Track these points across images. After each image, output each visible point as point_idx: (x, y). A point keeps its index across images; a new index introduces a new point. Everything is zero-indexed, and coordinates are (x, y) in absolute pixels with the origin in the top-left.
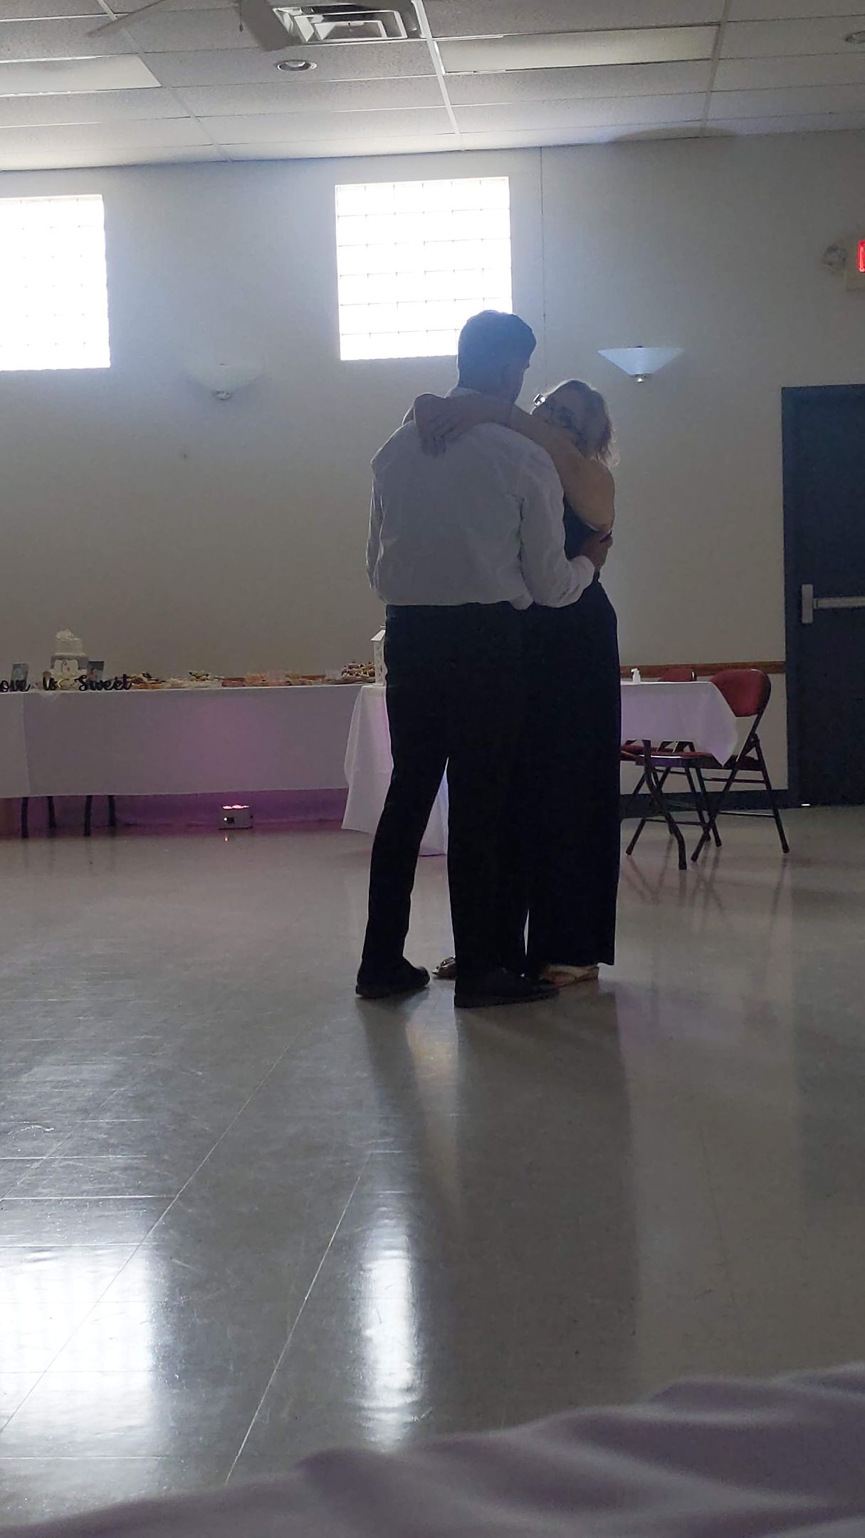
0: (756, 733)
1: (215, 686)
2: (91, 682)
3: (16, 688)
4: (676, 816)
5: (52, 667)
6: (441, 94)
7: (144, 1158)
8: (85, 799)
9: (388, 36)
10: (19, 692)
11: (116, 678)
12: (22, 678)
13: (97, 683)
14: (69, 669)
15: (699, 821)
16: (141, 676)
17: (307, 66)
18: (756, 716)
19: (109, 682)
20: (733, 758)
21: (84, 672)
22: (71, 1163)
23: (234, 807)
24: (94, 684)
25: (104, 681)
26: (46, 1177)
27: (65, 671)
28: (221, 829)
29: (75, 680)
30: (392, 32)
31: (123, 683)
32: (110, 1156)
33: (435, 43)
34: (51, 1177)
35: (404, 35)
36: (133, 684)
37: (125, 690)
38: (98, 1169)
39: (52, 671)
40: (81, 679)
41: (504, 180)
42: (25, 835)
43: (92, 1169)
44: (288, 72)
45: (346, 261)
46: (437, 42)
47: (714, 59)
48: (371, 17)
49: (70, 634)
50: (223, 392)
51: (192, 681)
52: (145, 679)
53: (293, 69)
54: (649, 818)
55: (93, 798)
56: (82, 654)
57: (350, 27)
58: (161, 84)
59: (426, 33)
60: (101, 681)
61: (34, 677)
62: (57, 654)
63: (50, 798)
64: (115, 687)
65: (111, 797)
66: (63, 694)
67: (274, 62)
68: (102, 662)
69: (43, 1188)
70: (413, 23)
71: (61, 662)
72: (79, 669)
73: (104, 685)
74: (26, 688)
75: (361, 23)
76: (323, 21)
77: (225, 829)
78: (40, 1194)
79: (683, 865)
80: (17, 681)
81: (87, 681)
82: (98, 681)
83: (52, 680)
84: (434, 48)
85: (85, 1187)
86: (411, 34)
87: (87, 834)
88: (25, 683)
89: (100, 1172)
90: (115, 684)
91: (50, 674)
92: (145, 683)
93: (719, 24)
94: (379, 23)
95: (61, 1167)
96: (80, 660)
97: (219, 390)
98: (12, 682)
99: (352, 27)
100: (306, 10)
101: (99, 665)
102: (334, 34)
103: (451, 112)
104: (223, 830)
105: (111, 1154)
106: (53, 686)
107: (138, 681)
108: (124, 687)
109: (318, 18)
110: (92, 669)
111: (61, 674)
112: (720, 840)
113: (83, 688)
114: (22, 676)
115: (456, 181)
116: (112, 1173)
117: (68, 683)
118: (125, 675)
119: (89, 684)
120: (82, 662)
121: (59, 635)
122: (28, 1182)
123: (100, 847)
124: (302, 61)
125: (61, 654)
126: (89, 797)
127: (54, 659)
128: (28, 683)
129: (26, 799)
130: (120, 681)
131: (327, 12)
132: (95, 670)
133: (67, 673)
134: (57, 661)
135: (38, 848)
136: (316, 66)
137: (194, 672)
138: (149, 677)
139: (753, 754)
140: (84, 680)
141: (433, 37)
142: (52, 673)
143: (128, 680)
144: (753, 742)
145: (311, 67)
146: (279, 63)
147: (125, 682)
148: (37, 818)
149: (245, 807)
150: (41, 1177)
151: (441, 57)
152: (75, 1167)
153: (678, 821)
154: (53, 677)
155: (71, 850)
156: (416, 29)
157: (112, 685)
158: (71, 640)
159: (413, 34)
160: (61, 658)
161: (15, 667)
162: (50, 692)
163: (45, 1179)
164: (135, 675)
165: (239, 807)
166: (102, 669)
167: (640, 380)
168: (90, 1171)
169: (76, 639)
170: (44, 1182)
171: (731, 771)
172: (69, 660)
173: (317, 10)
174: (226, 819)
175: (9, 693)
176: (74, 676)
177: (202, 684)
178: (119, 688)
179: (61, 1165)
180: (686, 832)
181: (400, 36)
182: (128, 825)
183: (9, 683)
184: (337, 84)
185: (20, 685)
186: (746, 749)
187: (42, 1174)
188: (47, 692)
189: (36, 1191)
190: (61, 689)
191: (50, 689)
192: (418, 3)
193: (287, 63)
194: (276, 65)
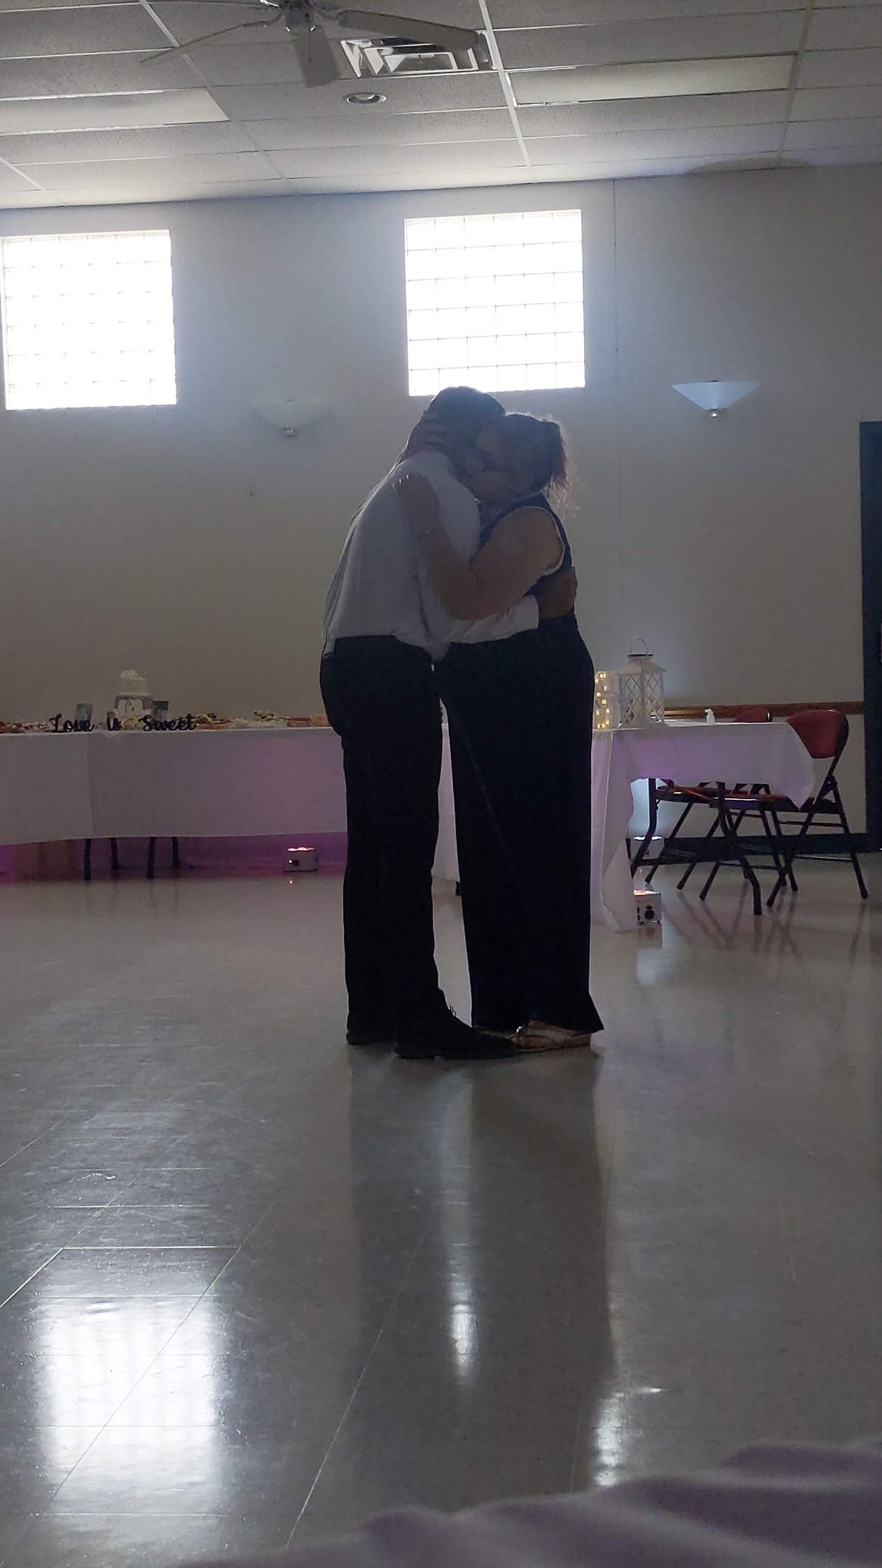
0: (834, 774)
1: (281, 726)
2: (156, 723)
3: (79, 727)
4: (751, 860)
5: (116, 707)
6: (511, 123)
7: (203, 1208)
8: (148, 841)
9: (457, 65)
10: (83, 732)
11: (181, 718)
12: (86, 719)
13: (161, 723)
14: (133, 709)
15: (773, 864)
16: (206, 716)
17: (376, 98)
18: (833, 758)
19: (174, 722)
20: (810, 800)
21: (148, 712)
22: (132, 1212)
23: (300, 849)
24: (159, 725)
25: (168, 721)
26: (105, 1226)
27: (129, 709)
28: (286, 872)
29: (140, 720)
30: (462, 64)
31: (187, 723)
32: (172, 1205)
33: (507, 76)
34: (112, 1226)
35: (475, 67)
36: (197, 724)
37: (188, 730)
38: (160, 1219)
39: (115, 710)
40: (145, 719)
41: (575, 213)
42: (88, 878)
43: (153, 1219)
44: (357, 104)
45: (416, 296)
46: (509, 74)
47: (792, 88)
48: (442, 49)
49: (134, 673)
50: (290, 429)
51: (257, 720)
52: (210, 719)
53: (362, 102)
54: (724, 862)
55: (157, 841)
56: (146, 694)
57: (419, 58)
58: (228, 115)
59: (497, 64)
60: (166, 721)
61: (98, 717)
62: (122, 694)
63: (113, 840)
64: (179, 727)
65: (174, 839)
66: (126, 734)
67: (345, 95)
68: (167, 702)
69: (104, 1238)
70: (485, 56)
71: (125, 701)
72: (144, 708)
73: (168, 725)
74: (90, 728)
75: (432, 54)
76: (394, 53)
77: (291, 871)
78: (100, 1244)
79: (758, 911)
80: (81, 721)
81: (152, 720)
82: (163, 721)
83: (115, 720)
84: (506, 80)
85: (147, 1237)
86: (482, 66)
87: (151, 875)
88: (89, 725)
89: (161, 1221)
90: (180, 723)
91: (112, 713)
92: (209, 723)
93: (796, 54)
94: (450, 54)
95: (121, 1216)
96: (144, 700)
97: (287, 427)
98: (76, 721)
99: (422, 60)
100: (375, 44)
101: (163, 705)
102: (404, 66)
103: (522, 145)
104: (287, 872)
105: (174, 1203)
106: (117, 726)
107: (203, 721)
108: (189, 727)
109: (388, 50)
110: (157, 709)
111: (123, 714)
112: (796, 885)
113: (147, 728)
114: (86, 715)
115: (526, 214)
116: (174, 1223)
117: (134, 726)
118: (189, 717)
119: (154, 724)
120: (146, 702)
121: (123, 675)
122: (90, 1231)
123: (164, 889)
124: (370, 94)
125: (127, 694)
126: (153, 839)
127: (118, 699)
128: (91, 724)
129: (89, 841)
130: (184, 722)
131: (398, 44)
132: (159, 711)
133: (130, 713)
134: (122, 702)
135: (101, 890)
136: (385, 98)
137: (260, 712)
138: (215, 717)
139: (830, 796)
140: (149, 720)
141: (504, 69)
142: (117, 713)
143: (192, 720)
144: (830, 784)
145: (380, 101)
146: (348, 96)
147: (189, 723)
148: (100, 860)
149: (310, 849)
150: (103, 1226)
151: (513, 90)
152: (137, 1217)
153: (754, 864)
154: (116, 717)
155: (134, 893)
156: (487, 61)
157: (176, 725)
158: (136, 679)
159: (485, 66)
160: (126, 698)
161: (80, 706)
162: (114, 733)
163: (104, 1229)
164: (200, 715)
165: (305, 849)
166: (167, 709)
167: (714, 415)
168: (152, 1221)
169: (140, 678)
170: (105, 1232)
171: (806, 814)
172: (133, 698)
173: (387, 42)
174: (290, 862)
175: (72, 733)
176: (138, 716)
177: (268, 724)
178: (183, 728)
179: (122, 1214)
180: (759, 875)
181: (471, 67)
182: (192, 867)
183: (73, 723)
184: (407, 116)
185: (84, 726)
186: (824, 791)
187: (104, 1224)
188: (111, 732)
189: (96, 1240)
190: (125, 729)
191: (114, 729)
192: (489, 35)
193: (356, 96)
194: (345, 98)
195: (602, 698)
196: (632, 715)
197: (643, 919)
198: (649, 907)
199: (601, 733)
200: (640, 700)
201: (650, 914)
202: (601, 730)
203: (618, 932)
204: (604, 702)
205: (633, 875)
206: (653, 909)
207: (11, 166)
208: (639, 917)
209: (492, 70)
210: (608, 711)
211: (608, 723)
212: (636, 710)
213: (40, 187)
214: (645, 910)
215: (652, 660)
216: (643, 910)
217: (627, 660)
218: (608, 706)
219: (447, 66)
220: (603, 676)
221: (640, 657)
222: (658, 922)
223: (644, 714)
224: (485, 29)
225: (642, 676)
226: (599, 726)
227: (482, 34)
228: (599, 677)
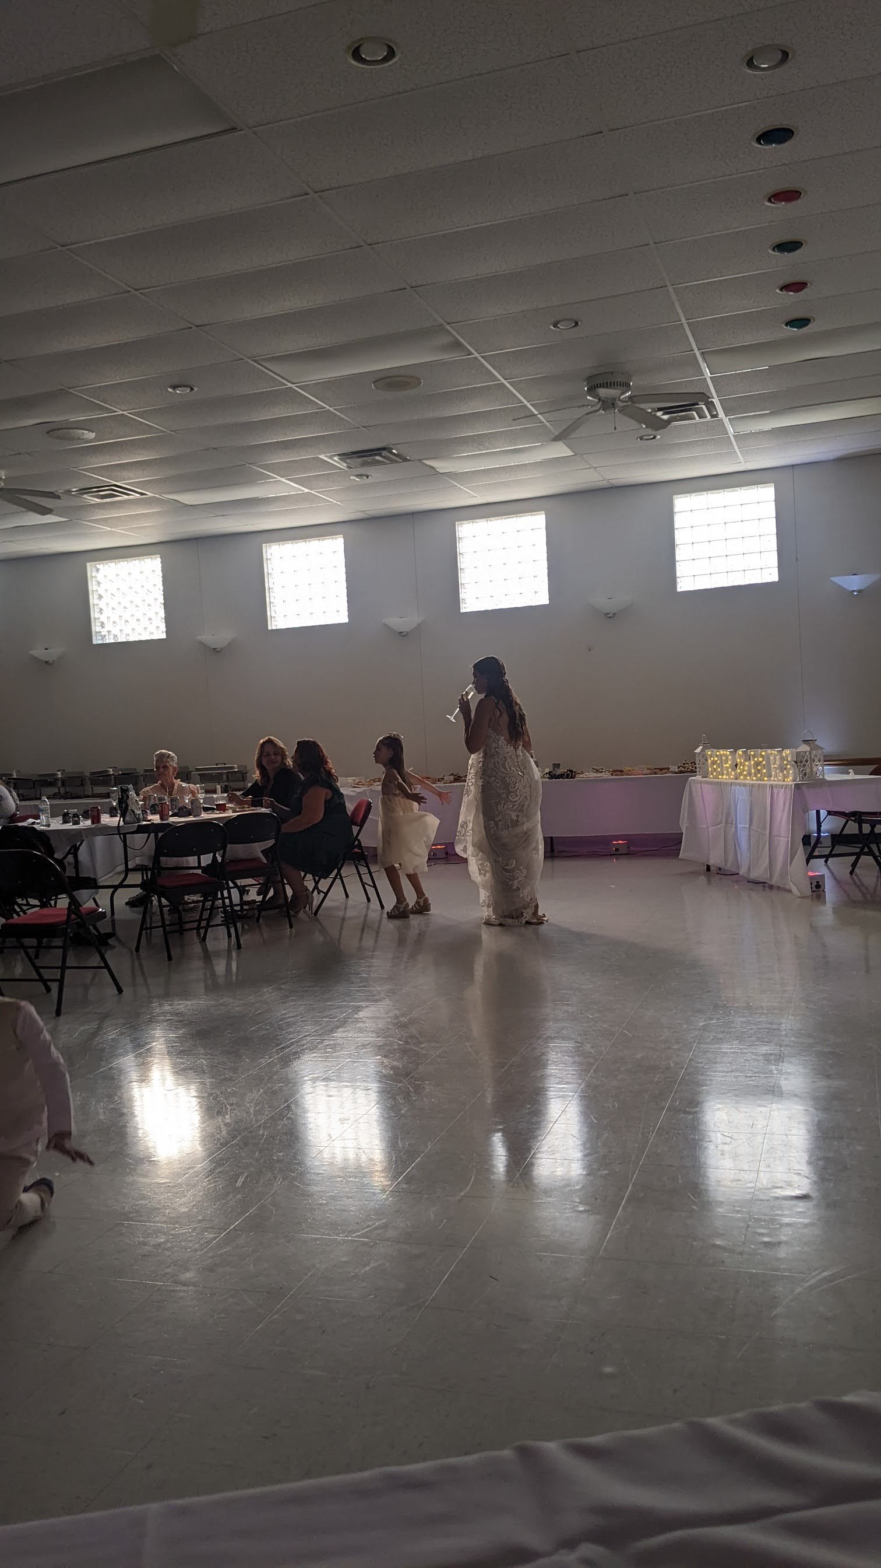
1: (607, 775)
6: (732, 444)
9: (700, 418)
17: (655, 437)
30: (701, 416)
35: (709, 417)
44: (643, 441)
46: (727, 419)
48: (690, 410)
51: (594, 773)
53: (648, 441)
57: (678, 416)
58: (573, 452)
59: (721, 414)
70: (714, 410)
75: (684, 413)
84: (726, 421)
86: (713, 416)
94: (695, 413)
99: (679, 416)
124: (651, 435)
131: (666, 410)
137: (595, 768)
141: (726, 416)
145: (658, 439)
146: (640, 438)
151: (732, 427)
156: (715, 413)
159: (716, 416)
173: (660, 409)
177: (600, 775)
181: (707, 417)
184: (672, 444)
192: (716, 401)
193: (645, 437)
194: (637, 438)
195: (787, 764)
196: (805, 774)
197: (814, 889)
198: (818, 882)
199: (787, 785)
200: (810, 766)
201: (818, 886)
202: (788, 783)
203: (799, 897)
204: (788, 766)
205: (807, 863)
206: (820, 883)
207: (461, 487)
208: (812, 888)
209: (718, 417)
210: (791, 772)
211: (791, 778)
212: (808, 771)
213: (476, 495)
214: (816, 884)
215: (816, 742)
216: (814, 884)
217: (802, 743)
218: (790, 769)
219: (694, 419)
220: (788, 752)
221: (811, 742)
222: (824, 890)
223: (812, 774)
224: (713, 398)
225: (810, 752)
226: (786, 780)
227: (712, 401)
228: (785, 753)
